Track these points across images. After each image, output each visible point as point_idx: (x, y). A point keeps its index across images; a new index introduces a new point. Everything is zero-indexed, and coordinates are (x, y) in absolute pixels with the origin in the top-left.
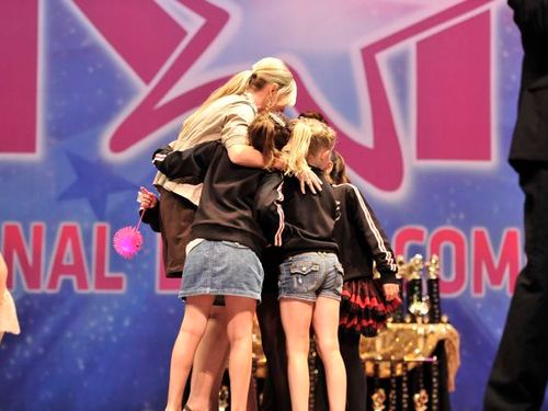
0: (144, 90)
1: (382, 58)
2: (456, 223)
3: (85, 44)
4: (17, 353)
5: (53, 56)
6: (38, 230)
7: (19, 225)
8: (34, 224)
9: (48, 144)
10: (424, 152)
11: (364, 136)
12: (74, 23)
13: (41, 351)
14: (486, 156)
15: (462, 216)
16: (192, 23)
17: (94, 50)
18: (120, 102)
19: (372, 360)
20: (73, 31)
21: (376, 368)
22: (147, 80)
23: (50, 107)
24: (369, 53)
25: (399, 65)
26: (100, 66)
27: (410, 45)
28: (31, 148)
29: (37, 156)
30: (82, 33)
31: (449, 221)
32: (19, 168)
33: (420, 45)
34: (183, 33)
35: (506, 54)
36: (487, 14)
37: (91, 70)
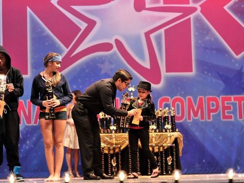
0: (66, 51)
1: (152, 36)
2: (181, 95)
3: (44, 34)
4: (24, 147)
5: (33, 39)
7: (23, 101)
8: (28, 101)
9: (32, 71)
10: (168, 70)
11: (147, 64)
12: (40, 27)
13: (32, 146)
14: (191, 71)
15: (183, 92)
16: (83, 26)
17: (48, 36)
19: (152, 146)
20: (40, 30)
21: (153, 149)
22: (67, 47)
23: (33, 58)
24: (147, 35)
25: (158, 38)
26: (50, 42)
27: (162, 31)
28: (26, 73)
29: (28, 76)
30: (43, 31)
31: (178, 94)
33: (166, 31)
34: (81, 29)
35: (197, 33)
36: (190, 19)
37: (47, 44)
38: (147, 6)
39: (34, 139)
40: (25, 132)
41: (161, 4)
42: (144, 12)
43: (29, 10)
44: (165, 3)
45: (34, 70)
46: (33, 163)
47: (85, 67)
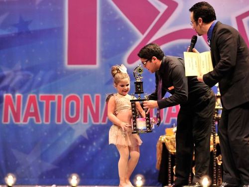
0: (141, 37)
1: (245, 21)
3: (117, 18)
4: (90, 149)
5: (103, 23)
6: (98, 97)
7: (90, 95)
8: (96, 95)
9: (101, 61)
12: (112, 9)
13: (100, 149)
16: (162, 8)
17: (120, 20)
18: (131, 42)
20: (111, 12)
22: (143, 33)
23: (102, 45)
24: (239, 19)
26: (123, 27)
28: (94, 63)
29: (97, 66)
30: (115, 14)
32: (90, 71)
34: (159, 12)
37: (119, 29)
39: (102, 140)
40: (91, 132)
45: (104, 60)
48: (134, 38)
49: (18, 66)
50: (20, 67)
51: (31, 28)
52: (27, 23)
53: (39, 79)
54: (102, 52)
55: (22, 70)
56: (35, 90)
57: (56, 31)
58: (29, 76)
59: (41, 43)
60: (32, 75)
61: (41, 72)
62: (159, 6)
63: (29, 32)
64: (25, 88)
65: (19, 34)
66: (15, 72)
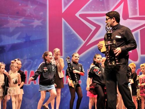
0: (84, 42)
1: (133, 33)
3: (72, 33)
5: (65, 36)
9: (65, 54)
10: (142, 53)
12: (70, 29)
13: (65, 96)
16: (93, 28)
17: (74, 34)
18: (79, 45)
20: (69, 31)
22: (84, 40)
23: (65, 46)
26: (75, 38)
27: (139, 31)
30: (71, 31)
34: (92, 30)
37: (73, 38)
38: (130, 17)
39: (66, 92)
41: (138, 16)
42: (128, 20)
43: (63, 20)
44: (140, 15)
46: (65, 105)
47: (94, 51)
48: (81, 43)
49: (26, 57)
50: (26, 58)
51: (31, 39)
52: (29, 37)
53: (35, 63)
54: (65, 50)
55: (27, 59)
56: (33, 69)
57: (43, 40)
58: (30, 62)
59: (36, 46)
60: (32, 61)
61: (36, 60)
62: (92, 27)
63: (30, 41)
64: (29, 67)
65: (26, 42)
66: (24, 60)
